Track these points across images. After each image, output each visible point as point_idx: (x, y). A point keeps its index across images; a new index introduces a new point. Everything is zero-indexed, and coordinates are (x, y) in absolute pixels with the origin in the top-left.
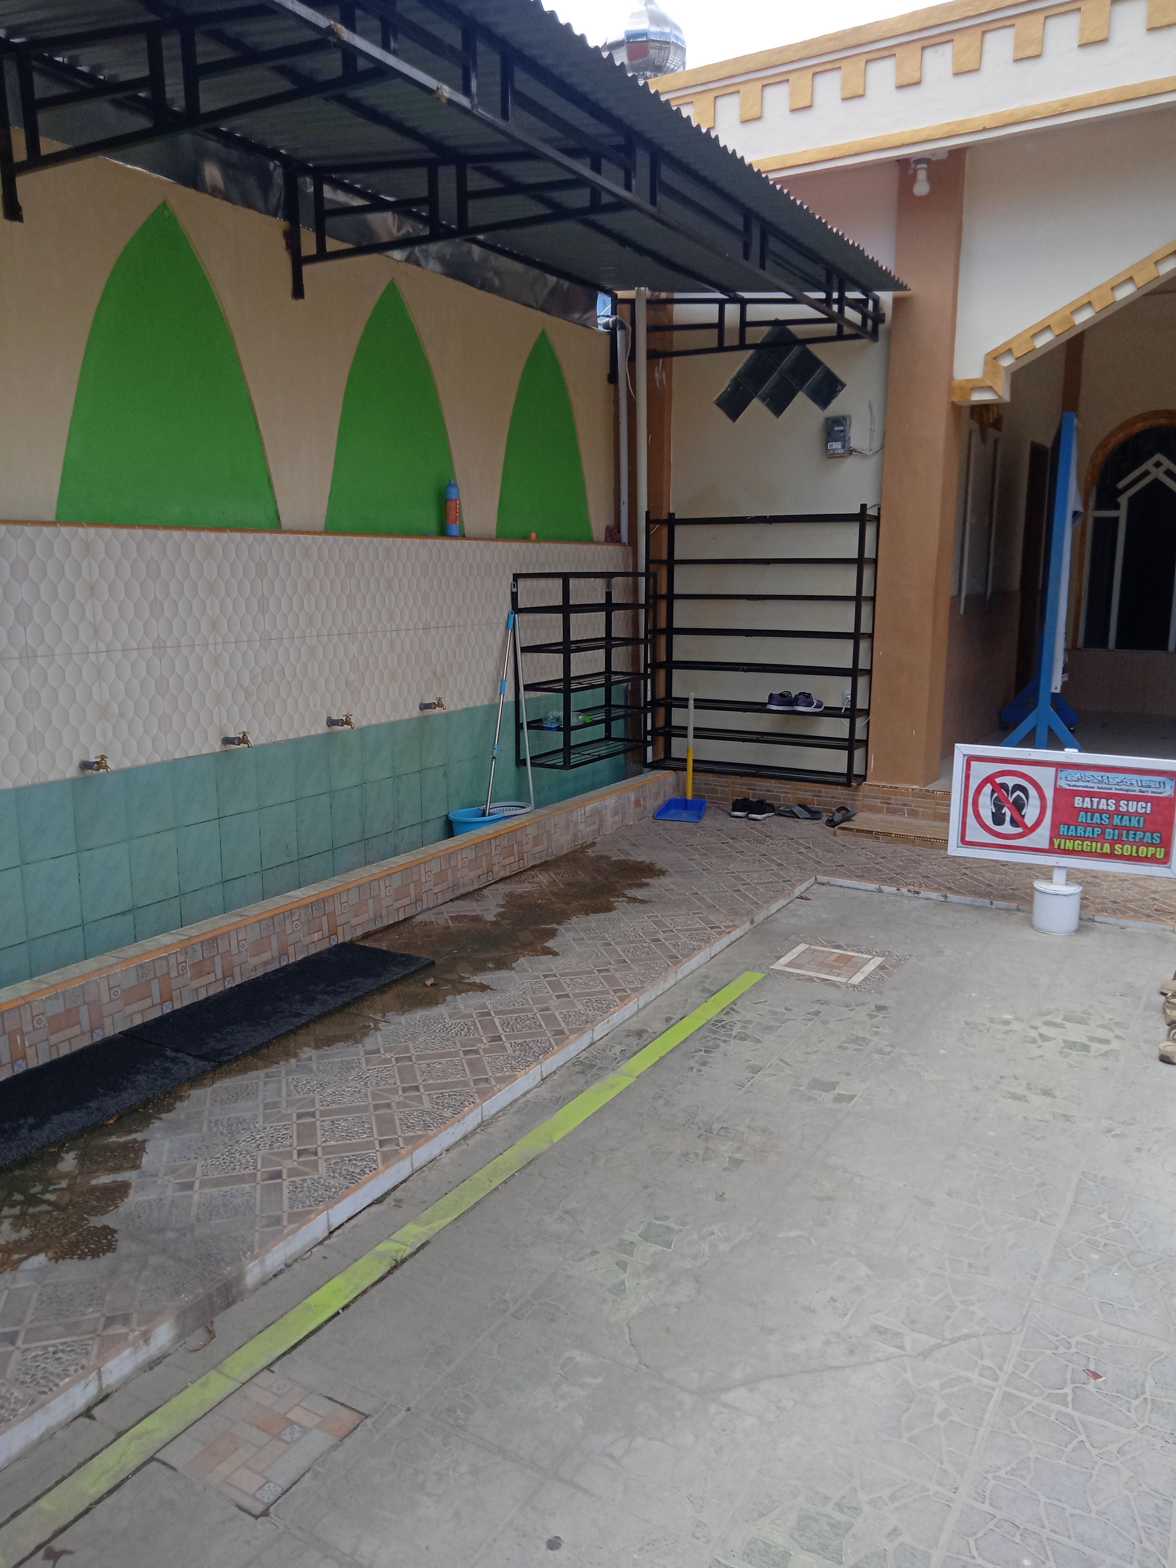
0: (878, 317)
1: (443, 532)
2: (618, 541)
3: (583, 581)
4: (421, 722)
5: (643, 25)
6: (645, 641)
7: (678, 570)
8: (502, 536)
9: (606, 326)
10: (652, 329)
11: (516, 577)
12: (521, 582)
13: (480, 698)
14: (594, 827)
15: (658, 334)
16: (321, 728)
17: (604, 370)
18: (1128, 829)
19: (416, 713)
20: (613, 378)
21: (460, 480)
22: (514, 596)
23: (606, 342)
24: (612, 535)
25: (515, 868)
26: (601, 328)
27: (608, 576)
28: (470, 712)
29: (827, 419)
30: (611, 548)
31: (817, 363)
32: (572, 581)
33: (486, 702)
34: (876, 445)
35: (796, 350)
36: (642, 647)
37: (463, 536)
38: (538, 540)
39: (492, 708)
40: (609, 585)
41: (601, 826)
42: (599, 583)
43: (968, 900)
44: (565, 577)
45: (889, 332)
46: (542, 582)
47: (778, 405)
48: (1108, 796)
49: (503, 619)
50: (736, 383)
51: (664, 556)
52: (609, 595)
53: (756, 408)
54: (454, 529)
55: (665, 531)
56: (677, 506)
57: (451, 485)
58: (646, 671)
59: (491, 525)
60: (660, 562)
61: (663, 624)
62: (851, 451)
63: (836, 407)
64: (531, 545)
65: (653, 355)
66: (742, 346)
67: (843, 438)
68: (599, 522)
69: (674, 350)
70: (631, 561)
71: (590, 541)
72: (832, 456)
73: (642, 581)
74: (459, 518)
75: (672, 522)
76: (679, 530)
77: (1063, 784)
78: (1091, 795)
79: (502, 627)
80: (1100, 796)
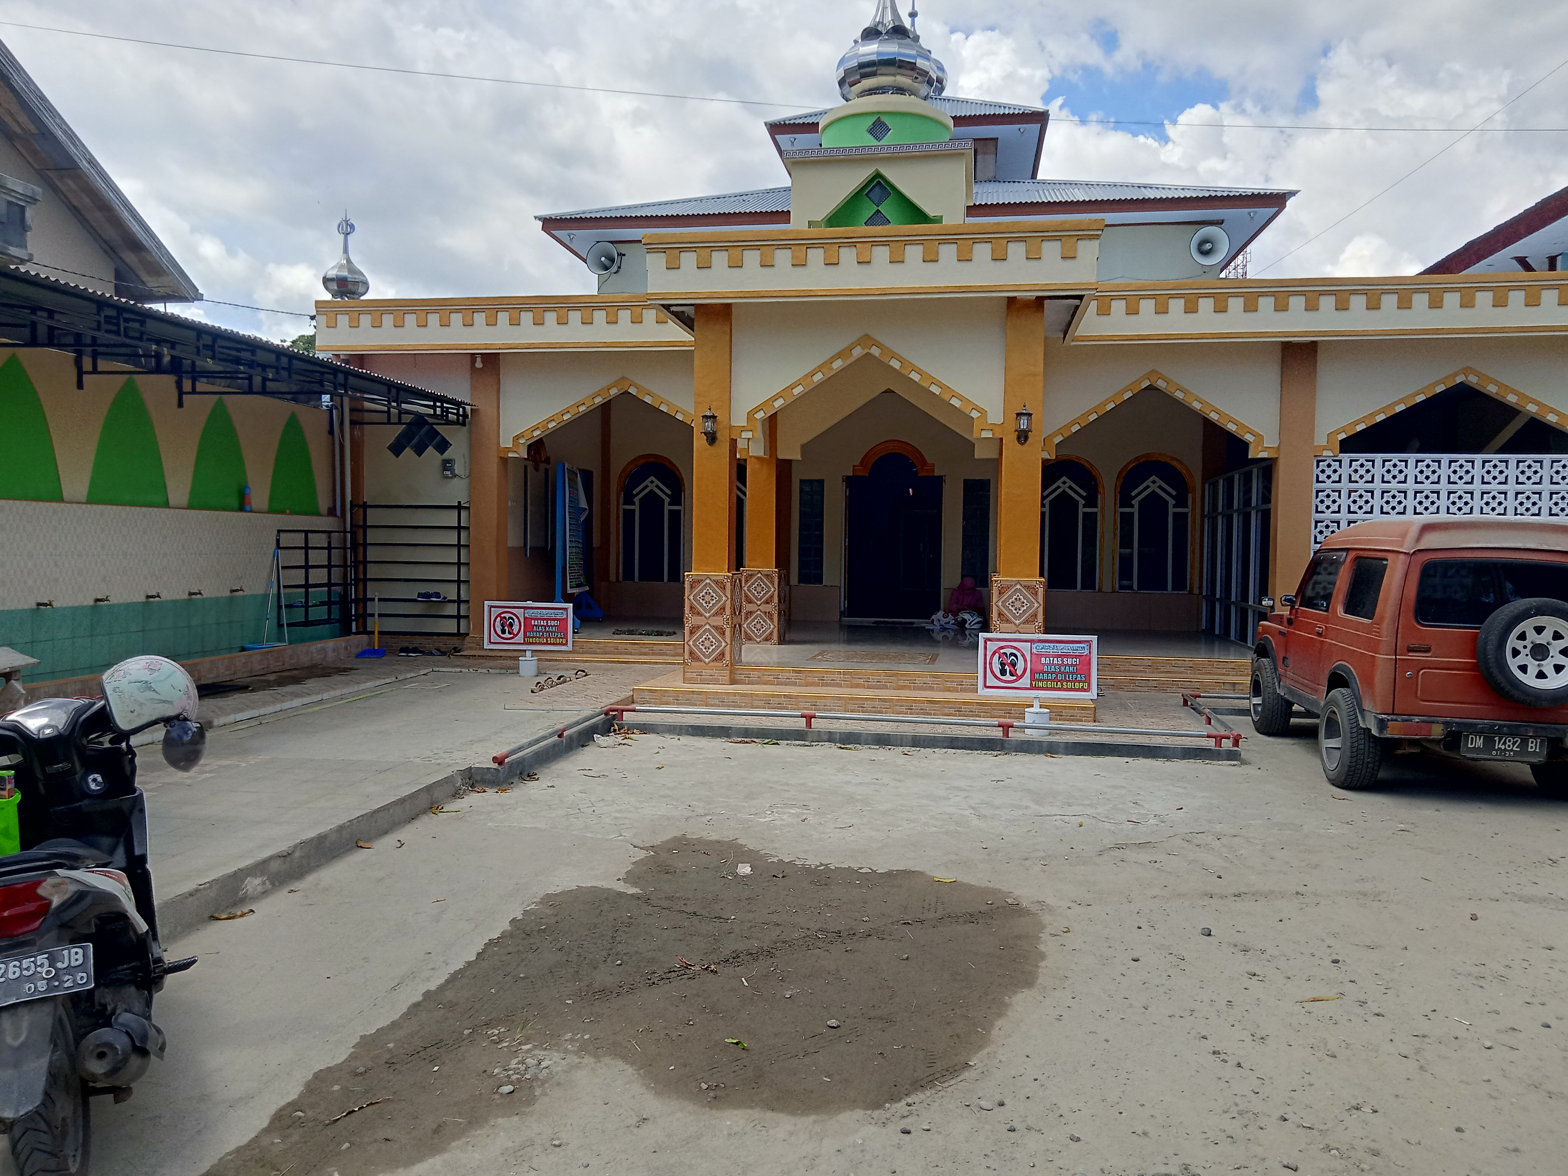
0: (465, 416)
1: (242, 509)
2: (335, 515)
3: (315, 535)
4: (231, 599)
5: (345, 273)
6: (351, 566)
7: (369, 531)
8: (271, 511)
9: (327, 406)
10: (352, 410)
11: (279, 531)
12: (282, 535)
13: (260, 590)
14: (323, 656)
15: (356, 413)
16: (186, 596)
17: (326, 427)
18: (552, 632)
19: (228, 594)
20: (331, 432)
21: (250, 485)
22: (278, 541)
23: (327, 415)
24: (331, 512)
25: (281, 668)
26: (324, 408)
27: (329, 532)
28: (255, 596)
29: (443, 460)
30: (331, 519)
31: (438, 433)
32: (310, 535)
33: (263, 593)
34: (467, 474)
35: (427, 427)
36: (349, 569)
37: (251, 511)
38: (291, 514)
39: (266, 596)
40: (329, 537)
41: (325, 656)
42: (324, 536)
43: (498, 671)
44: (306, 532)
45: (470, 423)
46: (293, 535)
47: (419, 451)
48: (544, 619)
49: (272, 551)
50: (398, 439)
51: (361, 524)
52: (329, 543)
53: (408, 452)
54: (248, 508)
55: (361, 510)
56: (367, 498)
57: (247, 487)
58: (351, 581)
59: (265, 505)
60: (360, 526)
61: (361, 558)
62: (455, 476)
63: (448, 454)
64: (287, 516)
65: (353, 423)
66: (400, 423)
67: (451, 469)
68: (324, 504)
69: (365, 421)
70: (342, 526)
71: (320, 515)
72: (447, 477)
73: (349, 535)
74: (250, 503)
75: (365, 506)
76: (369, 510)
77: (527, 615)
78: (538, 619)
79: (272, 556)
80: (541, 619)
